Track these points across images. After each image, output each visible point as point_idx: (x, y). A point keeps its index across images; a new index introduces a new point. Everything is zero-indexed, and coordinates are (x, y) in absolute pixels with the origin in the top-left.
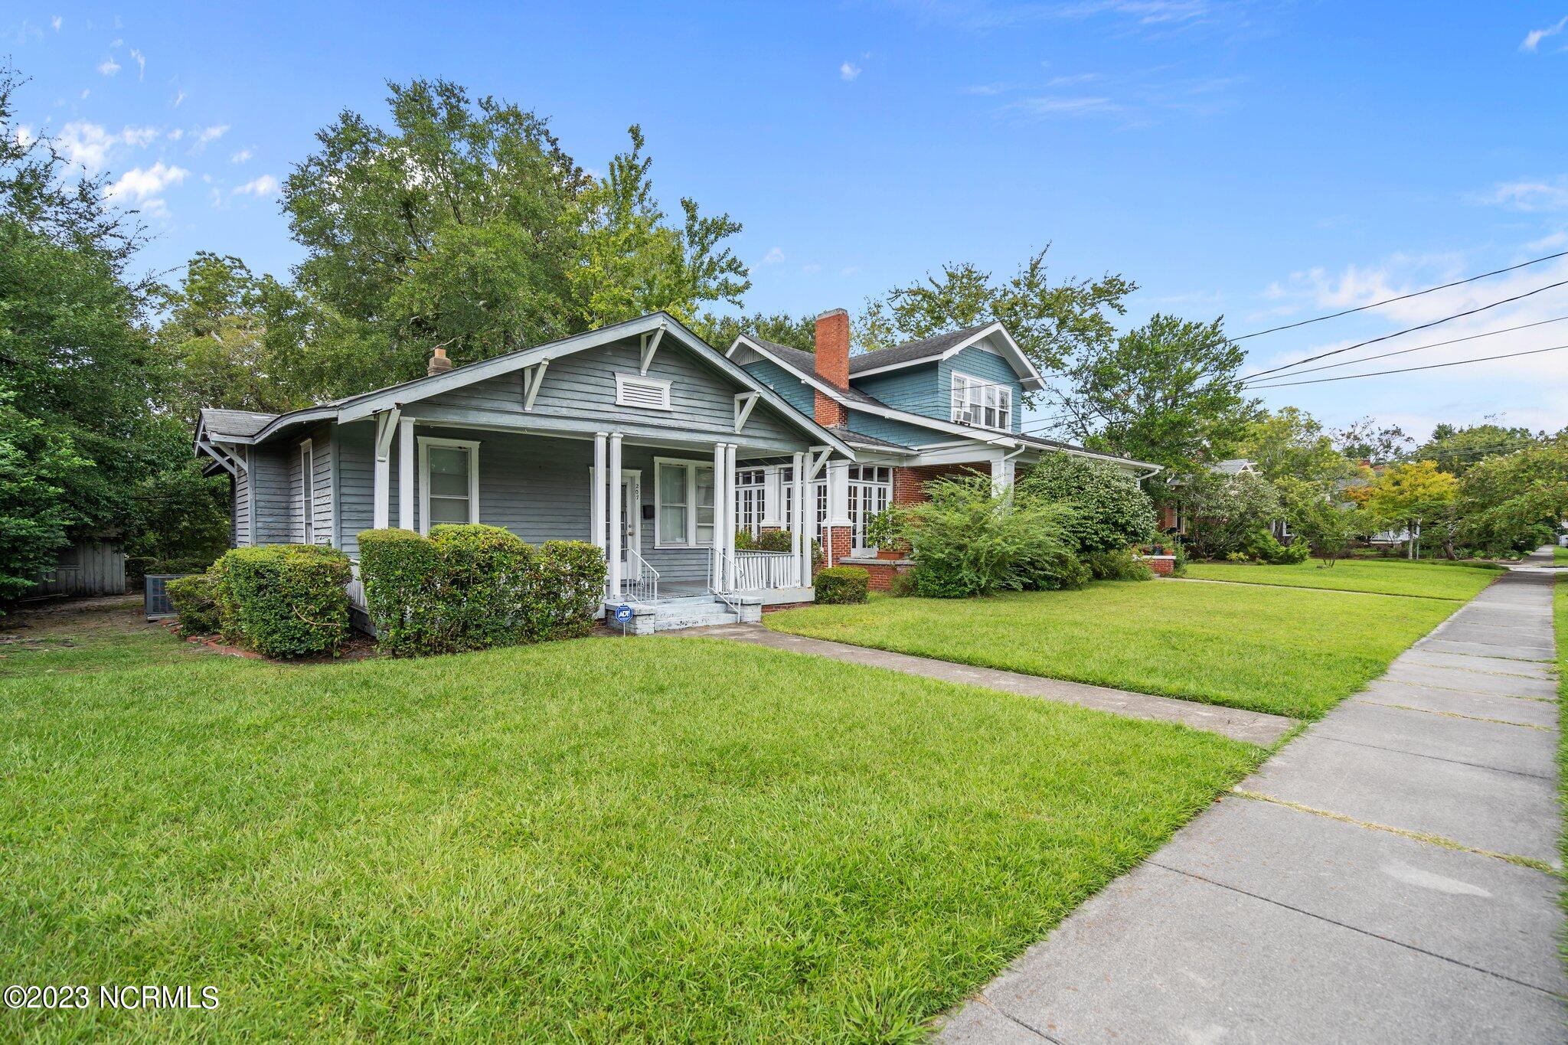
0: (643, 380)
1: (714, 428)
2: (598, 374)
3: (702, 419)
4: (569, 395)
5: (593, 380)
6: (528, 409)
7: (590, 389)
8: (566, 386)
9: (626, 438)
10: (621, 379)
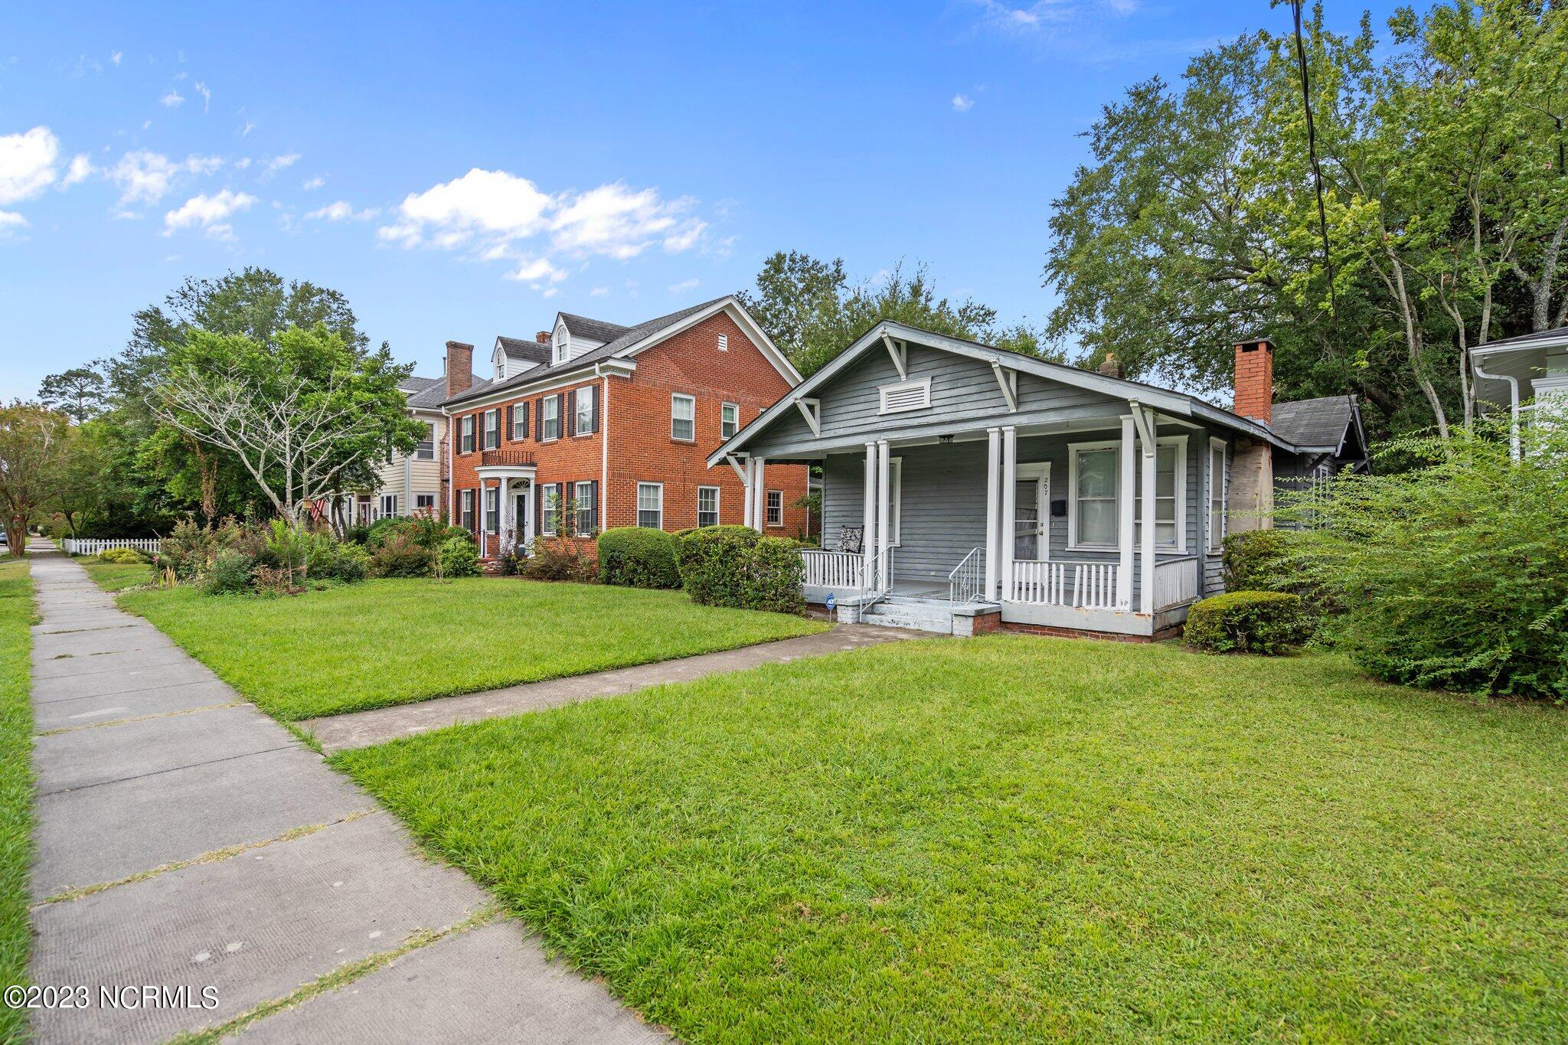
0: (905, 385)
1: (981, 413)
2: (866, 392)
3: (968, 406)
4: (845, 417)
5: (862, 399)
6: (818, 436)
7: (860, 407)
8: (842, 410)
9: (891, 443)
10: (884, 391)
